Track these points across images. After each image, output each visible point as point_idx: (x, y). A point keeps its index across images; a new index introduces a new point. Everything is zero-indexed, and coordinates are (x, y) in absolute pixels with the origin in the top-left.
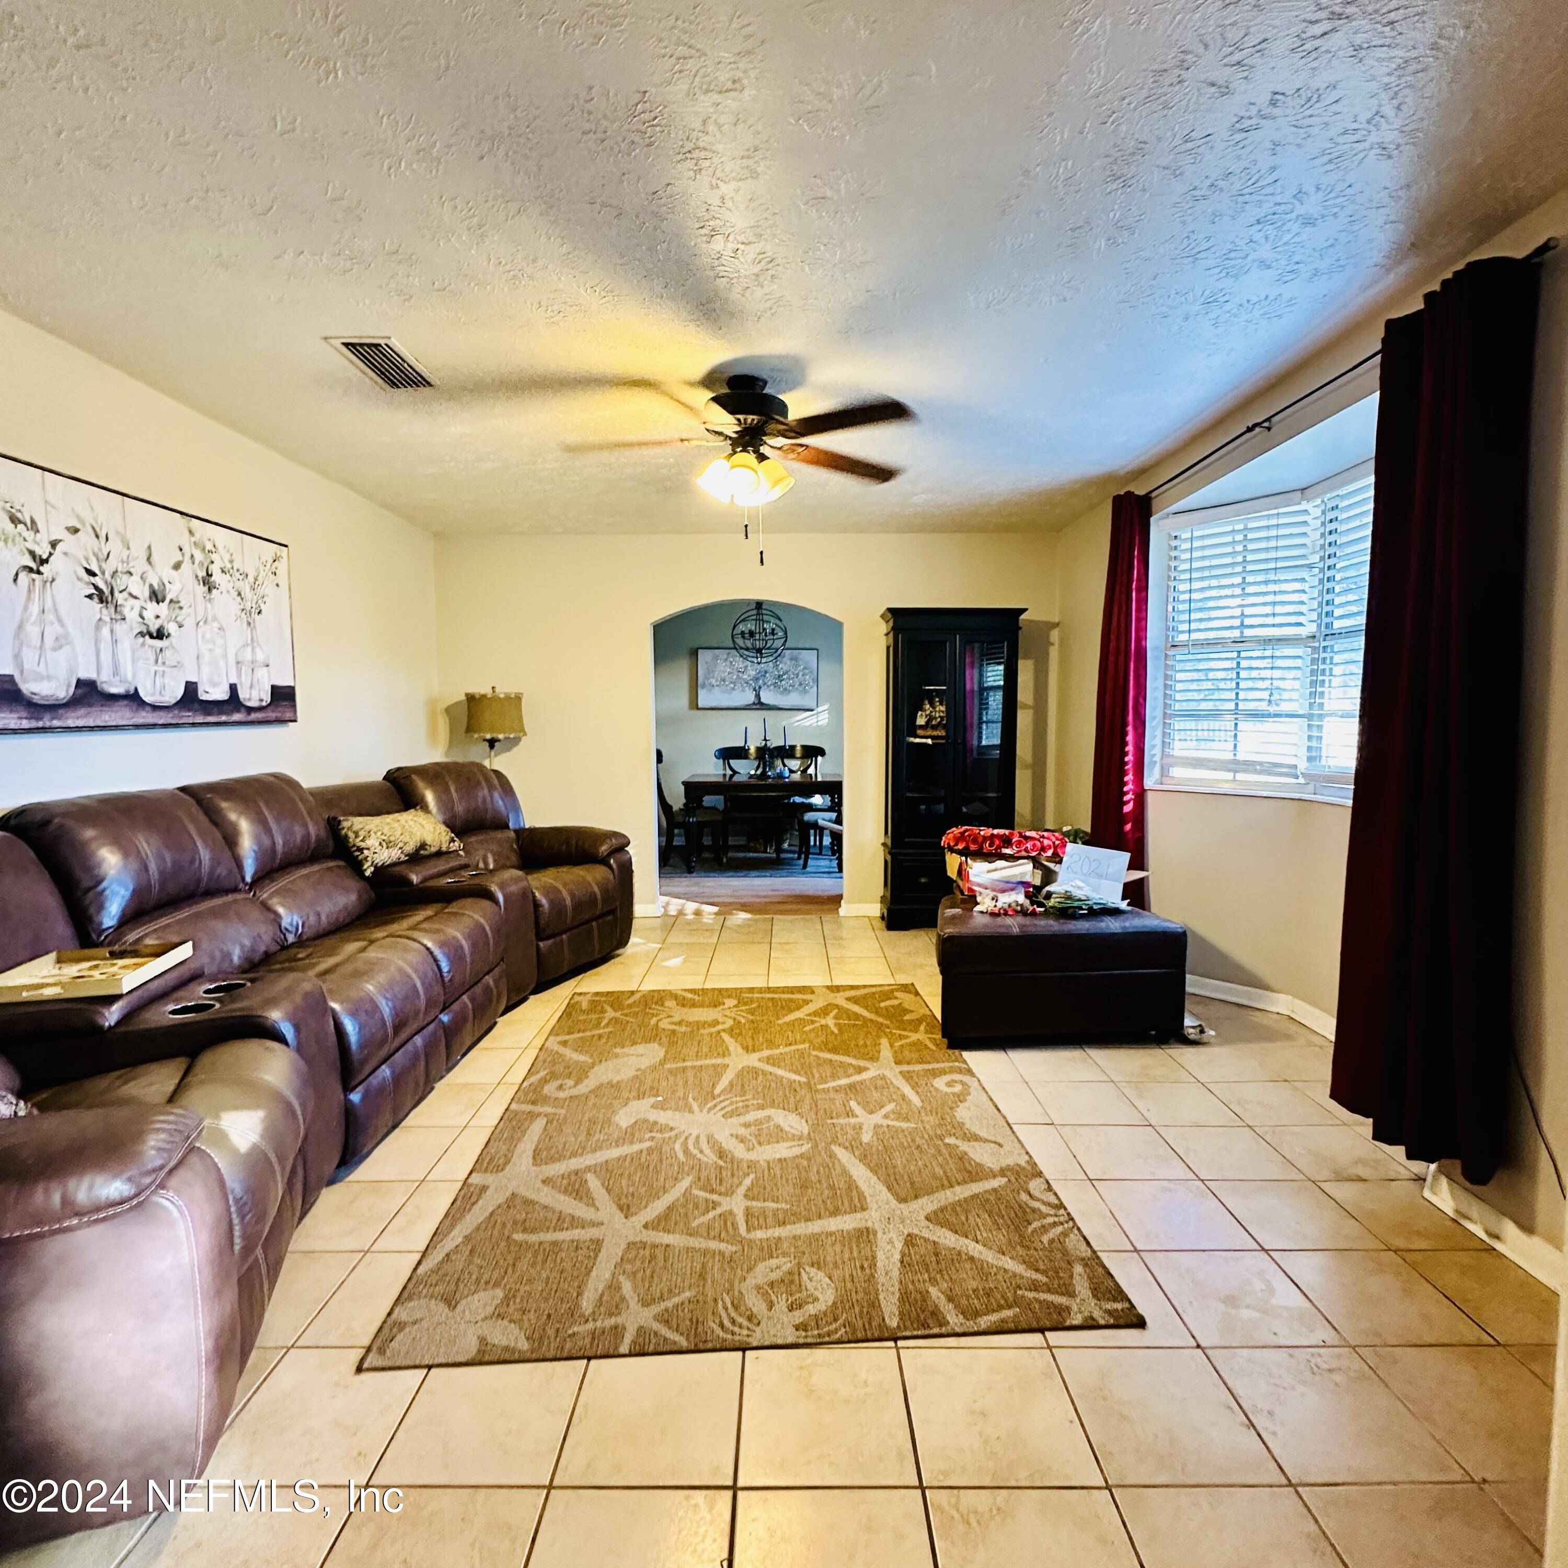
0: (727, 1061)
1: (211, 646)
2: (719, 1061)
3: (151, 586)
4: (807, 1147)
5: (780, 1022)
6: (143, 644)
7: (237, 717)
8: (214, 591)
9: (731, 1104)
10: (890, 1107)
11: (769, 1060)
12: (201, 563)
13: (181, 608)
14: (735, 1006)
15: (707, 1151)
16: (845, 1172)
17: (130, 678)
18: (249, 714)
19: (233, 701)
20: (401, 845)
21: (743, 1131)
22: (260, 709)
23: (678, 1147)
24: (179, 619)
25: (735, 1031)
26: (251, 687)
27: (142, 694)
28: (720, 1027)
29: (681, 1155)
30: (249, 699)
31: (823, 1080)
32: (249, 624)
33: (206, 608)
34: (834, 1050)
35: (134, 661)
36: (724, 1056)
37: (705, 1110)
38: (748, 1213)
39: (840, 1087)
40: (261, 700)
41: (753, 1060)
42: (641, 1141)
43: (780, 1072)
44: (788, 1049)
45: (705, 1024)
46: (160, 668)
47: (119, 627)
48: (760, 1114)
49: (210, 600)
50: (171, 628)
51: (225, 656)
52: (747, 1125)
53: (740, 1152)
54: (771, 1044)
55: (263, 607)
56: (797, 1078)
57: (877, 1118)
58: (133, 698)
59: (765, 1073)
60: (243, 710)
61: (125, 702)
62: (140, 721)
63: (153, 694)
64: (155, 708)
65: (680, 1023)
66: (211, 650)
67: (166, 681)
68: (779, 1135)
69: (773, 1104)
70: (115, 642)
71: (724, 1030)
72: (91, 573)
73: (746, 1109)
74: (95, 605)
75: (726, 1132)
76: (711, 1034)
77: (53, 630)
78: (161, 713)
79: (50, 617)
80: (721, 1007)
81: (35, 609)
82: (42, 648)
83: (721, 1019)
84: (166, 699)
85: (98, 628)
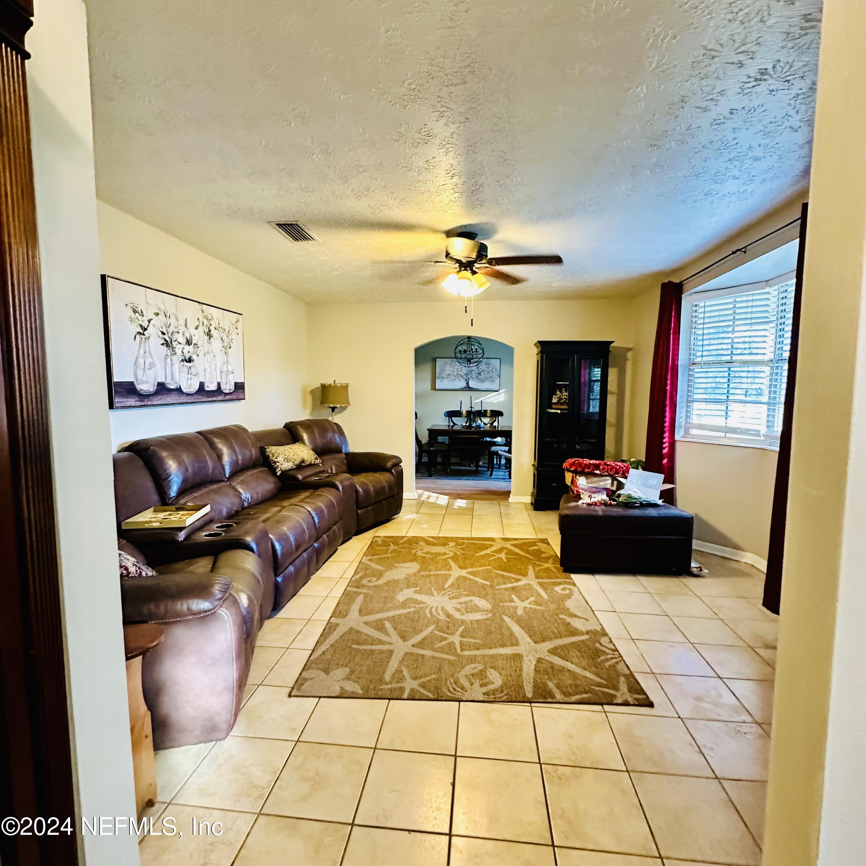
0: (450, 572)
1: (210, 365)
2: (446, 572)
3: (187, 338)
4: (490, 615)
5: (477, 555)
6: (183, 365)
7: (220, 398)
8: (212, 338)
9: (453, 593)
10: (532, 599)
11: (471, 573)
12: (207, 326)
13: (198, 347)
14: (455, 546)
15: (441, 614)
16: (508, 628)
17: (178, 381)
18: (225, 396)
19: (219, 391)
20: (293, 460)
21: (459, 606)
22: (230, 394)
23: (427, 611)
24: (197, 352)
25: (455, 558)
26: (226, 384)
27: (182, 388)
28: (447, 556)
29: (429, 615)
30: (225, 389)
31: (499, 584)
32: (226, 353)
33: (208, 348)
34: (505, 570)
35: (180, 373)
36: (449, 570)
37: (440, 595)
38: (461, 643)
39: (507, 588)
40: (230, 390)
41: (463, 573)
42: (409, 608)
43: (477, 579)
44: (481, 569)
45: (440, 554)
46: (190, 376)
47: (174, 358)
48: (467, 599)
49: (210, 343)
50: (194, 357)
51: (216, 370)
52: (461, 603)
53: (457, 615)
54: (472, 565)
55: (232, 345)
56: (485, 582)
57: (525, 604)
58: (179, 390)
59: (470, 579)
60: (223, 395)
61: (176, 392)
62: (182, 401)
63: (186, 388)
64: (188, 395)
65: (427, 553)
66: (210, 367)
67: (192, 381)
68: (476, 609)
69: (474, 595)
70: (172, 364)
71: (449, 558)
72: (163, 333)
73: (460, 596)
74: (165, 348)
75: (450, 606)
76: (443, 559)
77: (149, 361)
78: (190, 397)
79: (148, 354)
80: (447, 546)
81: (142, 351)
82: (144, 369)
83: (447, 552)
84: (192, 390)
85: (166, 359)
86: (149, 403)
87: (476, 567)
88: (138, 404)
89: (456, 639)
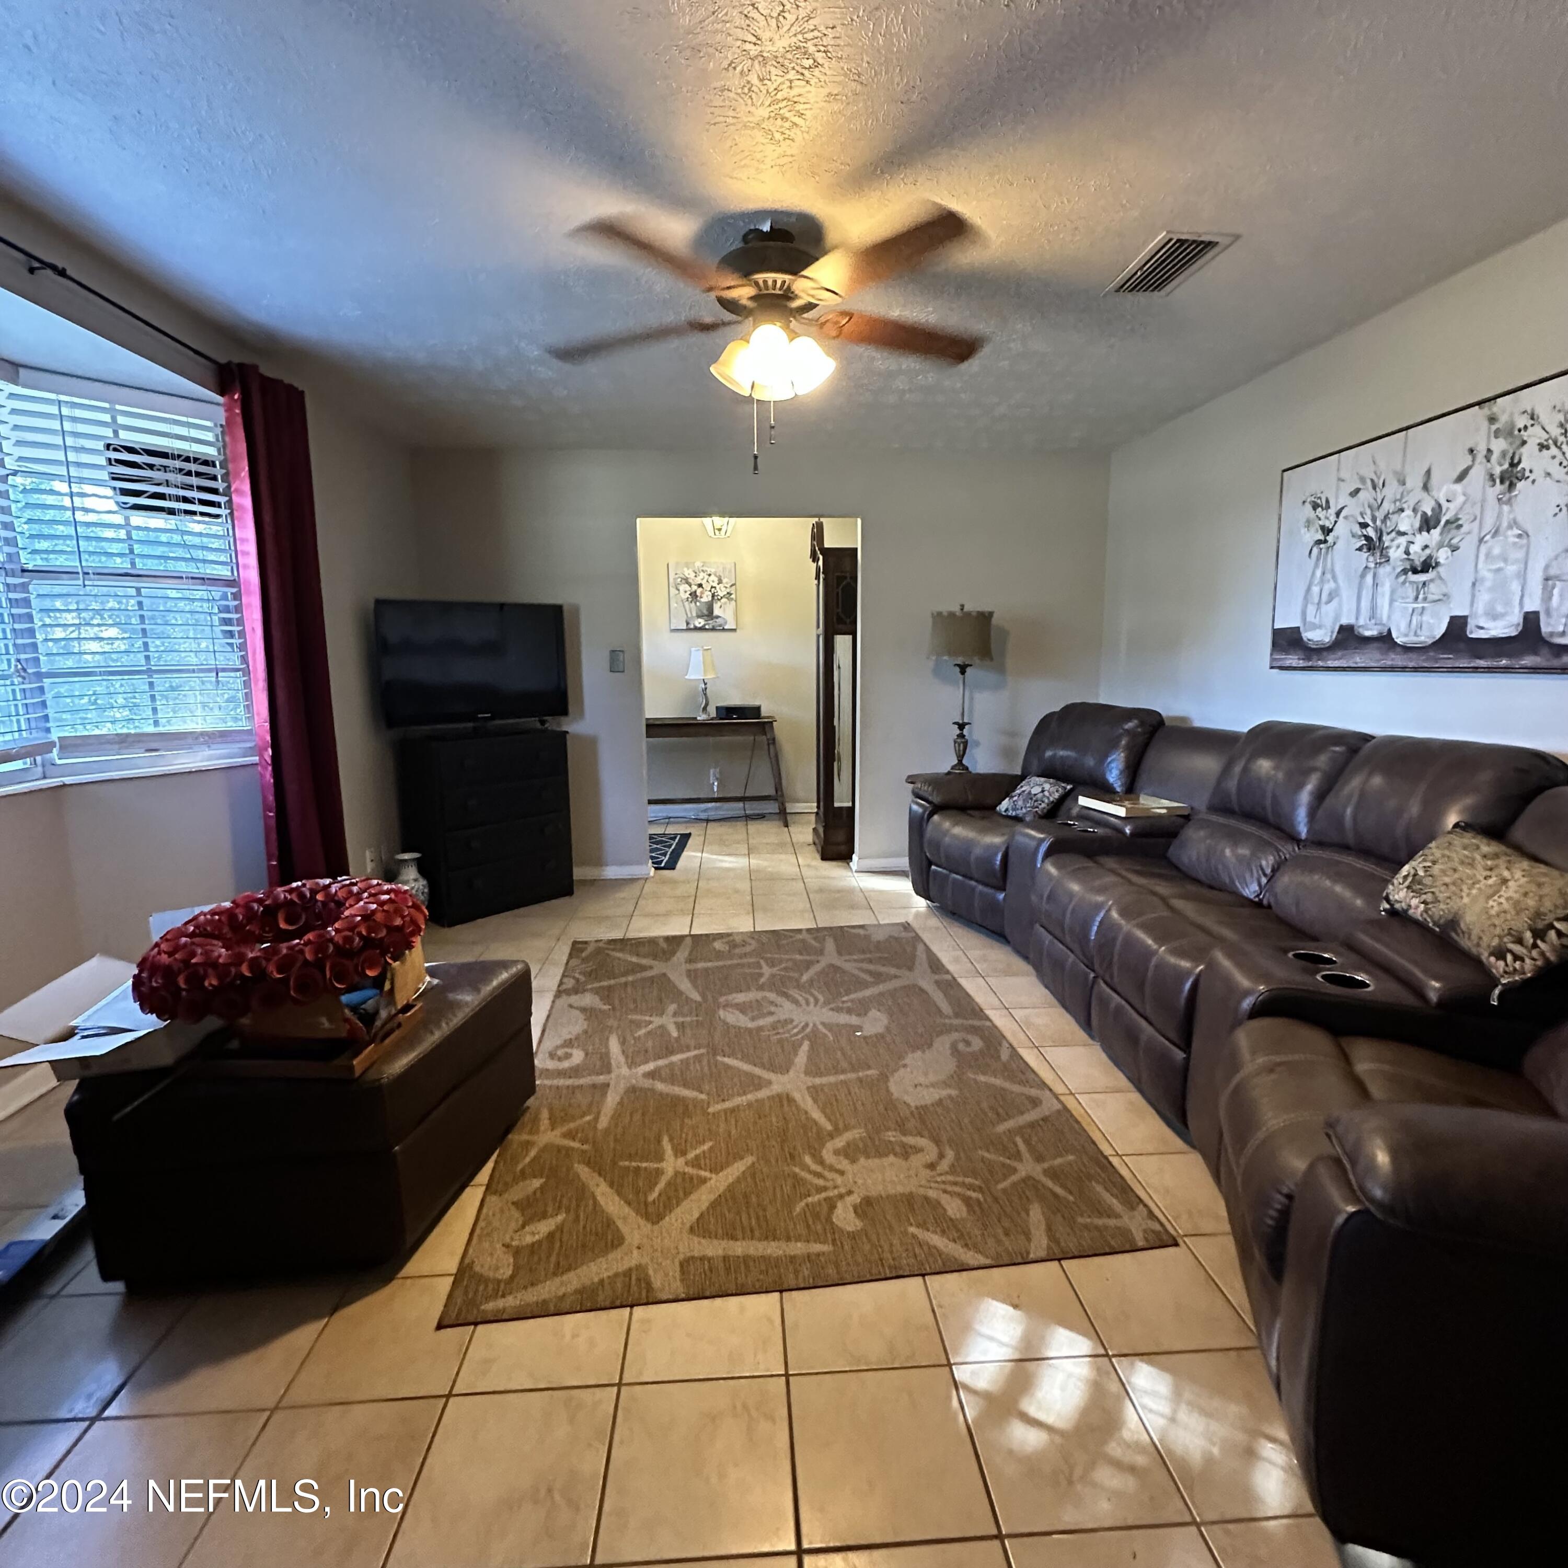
0: (810, 1081)
1: (1500, 565)
2: (818, 1081)
3: (1424, 514)
4: (722, 1000)
5: (749, 1160)
6: (1404, 583)
7: (1531, 660)
8: (1521, 484)
9: (789, 1032)
10: (642, 1032)
11: (759, 1083)
12: (1504, 453)
13: (1460, 526)
14: (832, 1204)
15: (797, 996)
16: (695, 987)
17: (1385, 620)
18: (1558, 655)
19: (1529, 638)
21: (773, 1009)
23: (821, 998)
24: (1454, 541)
25: (814, 1139)
27: (1394, 635)
28: (839, 1142)
29: (816, 993)
30: (1563, 633)
31: (698, 1058)
33: (1501, 513)
34: (677, 1101)
35: (1392, 601)
36: (814, 1087)
37: (811, 1025)
38: (761, 968)
39: (682, 1052)
41: (778, 1083)
42: (852, 1001)
43: (746, 1067)
46: (1420, 606)
47: (1384, 570)
48: (761, 1022)
49: (1508, 501)
50: (1443, 555)
51: (1522, 575)
52: (772, 1013)
53: (772, 996)
54: (758, 1108)
56: (726, 1060)
57: (657, 1021)
58: (1386, 640)
59: (763, 1066)
60: (1545, 651)
61: (1376, 645)
62: (1389, 663)
63: (1406, 635)
64: (1408, 649)
65: (906, 1152)
66: (1499, 570)
67: (1425, 618)
68: (742, 1008)
69: (749, 1031)
70: (1375, 585)
71: (831, 1136)
72: (1364, 525)
73: (774, 1027)
74: (1364, 555)
75: (786, 1010)
76: (847, 1128)
77: (1329, 586)
78: (1413, 655)
79: (1328, 576)
80: (855, 1199)
81: (1319, 573)
82: (1319, 603)
83: (844, 1164)
84: (1422, 639)
85: (1363, 576)
86: (1320, 663)
87: (750, 1105)
88: (1302, 663)
89: (767, 971)
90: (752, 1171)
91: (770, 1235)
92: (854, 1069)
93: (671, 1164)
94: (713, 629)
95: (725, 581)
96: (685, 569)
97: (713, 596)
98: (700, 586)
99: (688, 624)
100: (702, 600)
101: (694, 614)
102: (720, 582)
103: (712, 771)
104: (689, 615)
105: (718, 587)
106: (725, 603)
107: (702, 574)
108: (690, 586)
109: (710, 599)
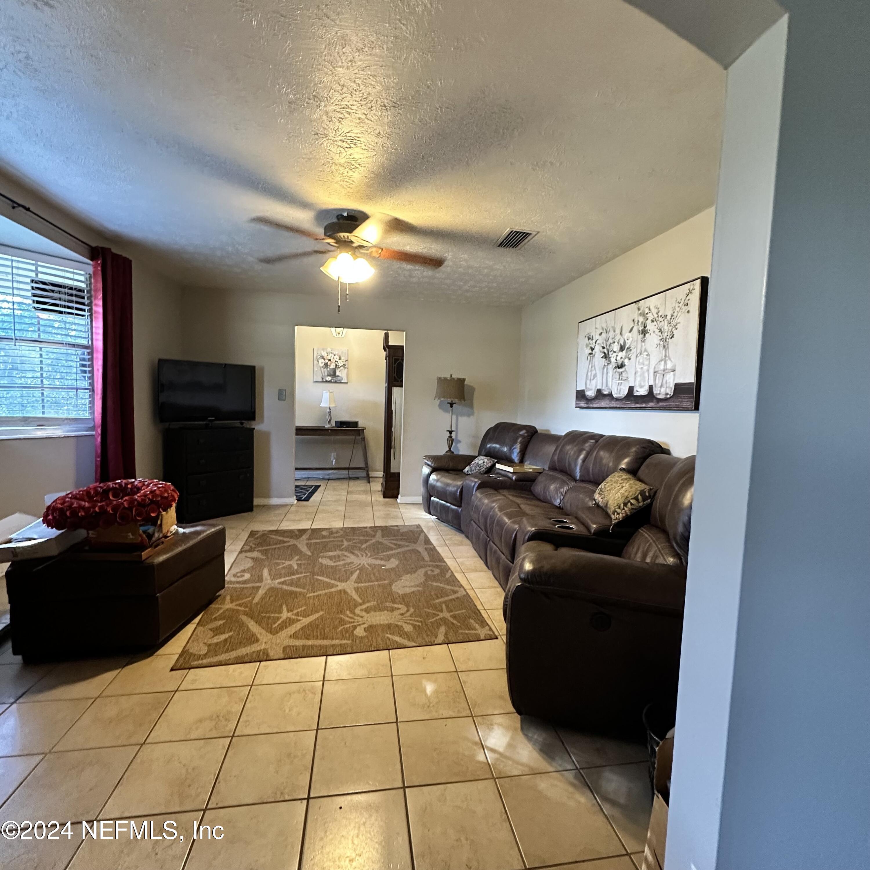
0: (356, 585)
1: (642, 366)
2: (360, 585)
3: (621, 345)
4: (322, 554)
5: (321, 613)
6: (616, 372)
7: (651, 404)
8: (647, 335)
9: (351, 567)
10: (280, 567)
11: (332, 586)
12: (642, 322)
13: (631, 350)
14: (355, 627)
16: (309, 549)
17: (610, 387)
18: (658, 403)
19: (650, 395)
21: (345, 558)
22: (665, 400)
23: (369, 554)
24: (630, 356)
25: (353, 606)
26: (661, 386)
27: (613, 394)
28: (364, 607)
29: (367, 552)
30: (659, 394)
31: (305, 577)
32: (664, 346)
33: (642, 346)
34: (291, 593)
35: (612, 379)
36: (358, 588)
37: (362, 564)
38: (343, 542)
39: (298, 574)
40: (667, 394)
41: (341, 586)
42: (384, 555)
43: (327, 580)
44: (320, 592)
45: (375, 609)
46: (620, 382)
47: (610, 366)
48: (338, 563)
49: (644, 341)
50: (626, 361)
51: (648, 370)
52: (344, 560)
53: (346, 553)
54: (330, 596)
55: (675, 332)
56: (319, 578)
57: (288, 563)
58: (610, 395)
59: (335, 580)
60: (655, 401)
61: (608, 397)
62: (612, 405)
63: (617, 394)
64: (617, 400)
65: (393, 610)
66: (642, 368)
67: (622, 387)
68: (330, 558)
69: (332, 567)
70: (607, 373)
71: (361, 604)
72: (604, 348)
73: (344, 565)
74: (604, 360)
75: (351, 558)
76: (368, 601)
77: (594, 372)
78: (618, 402)
79: (593, 368)
80: (366, 626)
81: (590, 366)
82: (590, 380)
83: (364, 614)
84: (621, 395)
85: (603, 369)
86: (591, 405)
87: (326, 594)
88: (585, 406)
89: (346, 543)
90: (322, 617)
91: (325, 638)
92: (377, 580)
93: (285, 615)
94: (336, 382)
95: (342, 358)
96: (322, 352)
97: (336, 365)
98: (330, 360)
99: (322, 379)
100: (331, 367)
101: (326, 374)
102: (340, 359)
103: (332, 454)
104: (323, 374)
105: (339, 361)
106: (342, 370)
107: (331, 355)
108: (325, 360)
109: (335, 367)
